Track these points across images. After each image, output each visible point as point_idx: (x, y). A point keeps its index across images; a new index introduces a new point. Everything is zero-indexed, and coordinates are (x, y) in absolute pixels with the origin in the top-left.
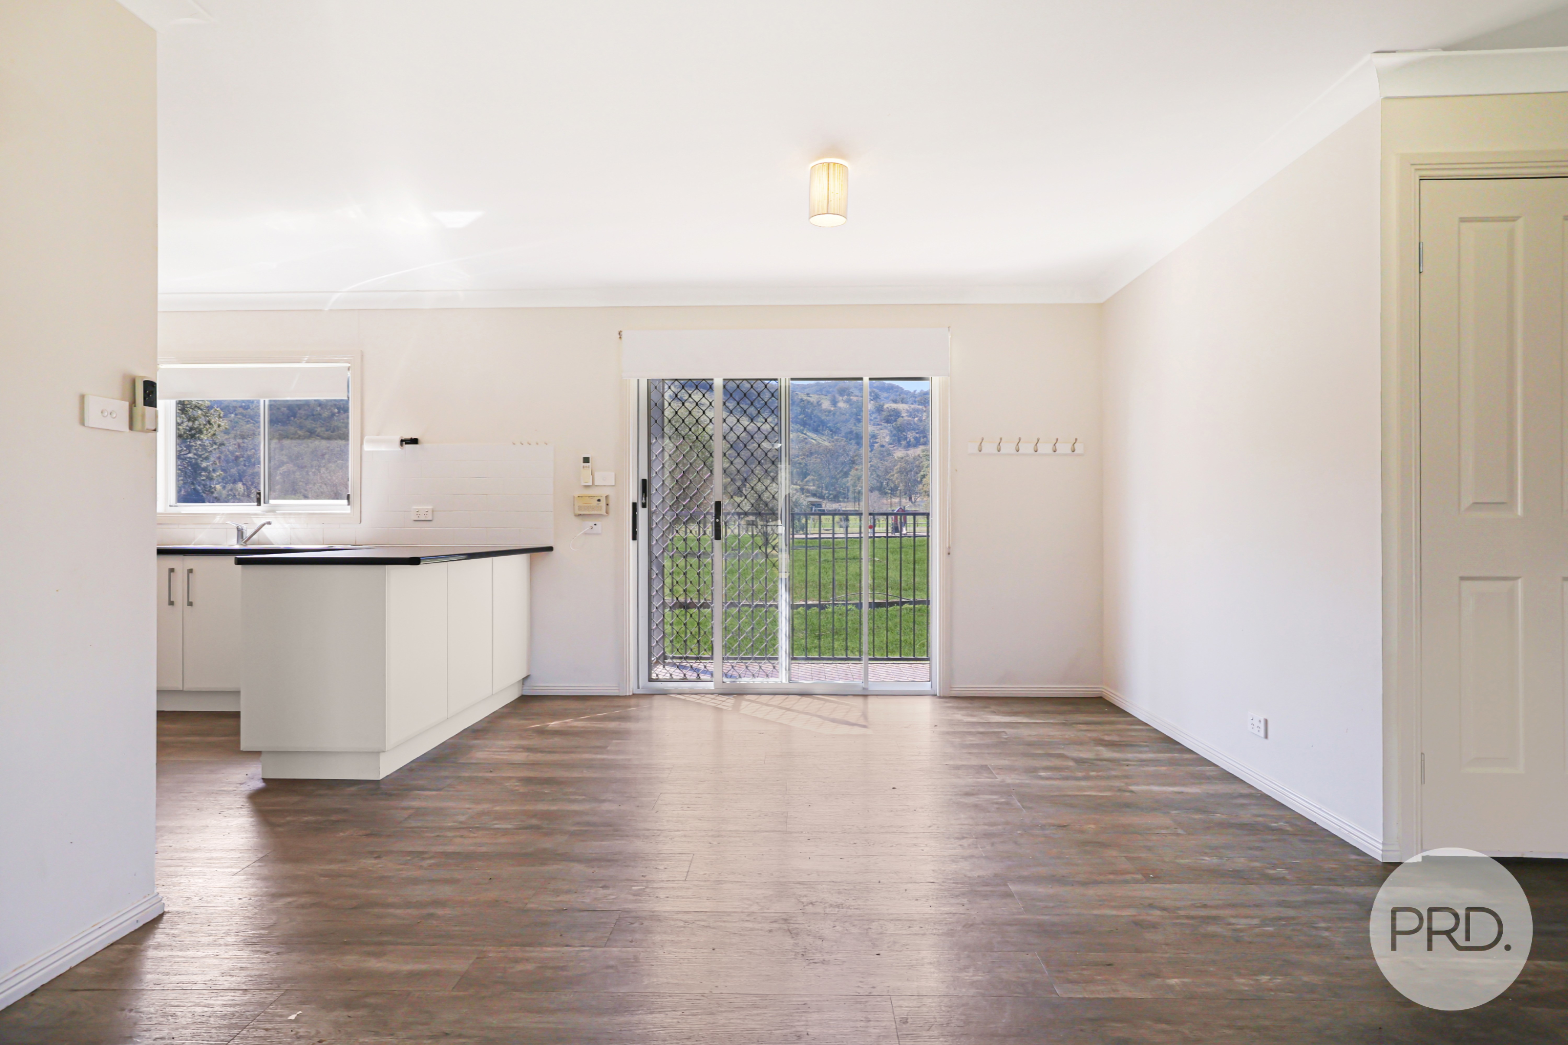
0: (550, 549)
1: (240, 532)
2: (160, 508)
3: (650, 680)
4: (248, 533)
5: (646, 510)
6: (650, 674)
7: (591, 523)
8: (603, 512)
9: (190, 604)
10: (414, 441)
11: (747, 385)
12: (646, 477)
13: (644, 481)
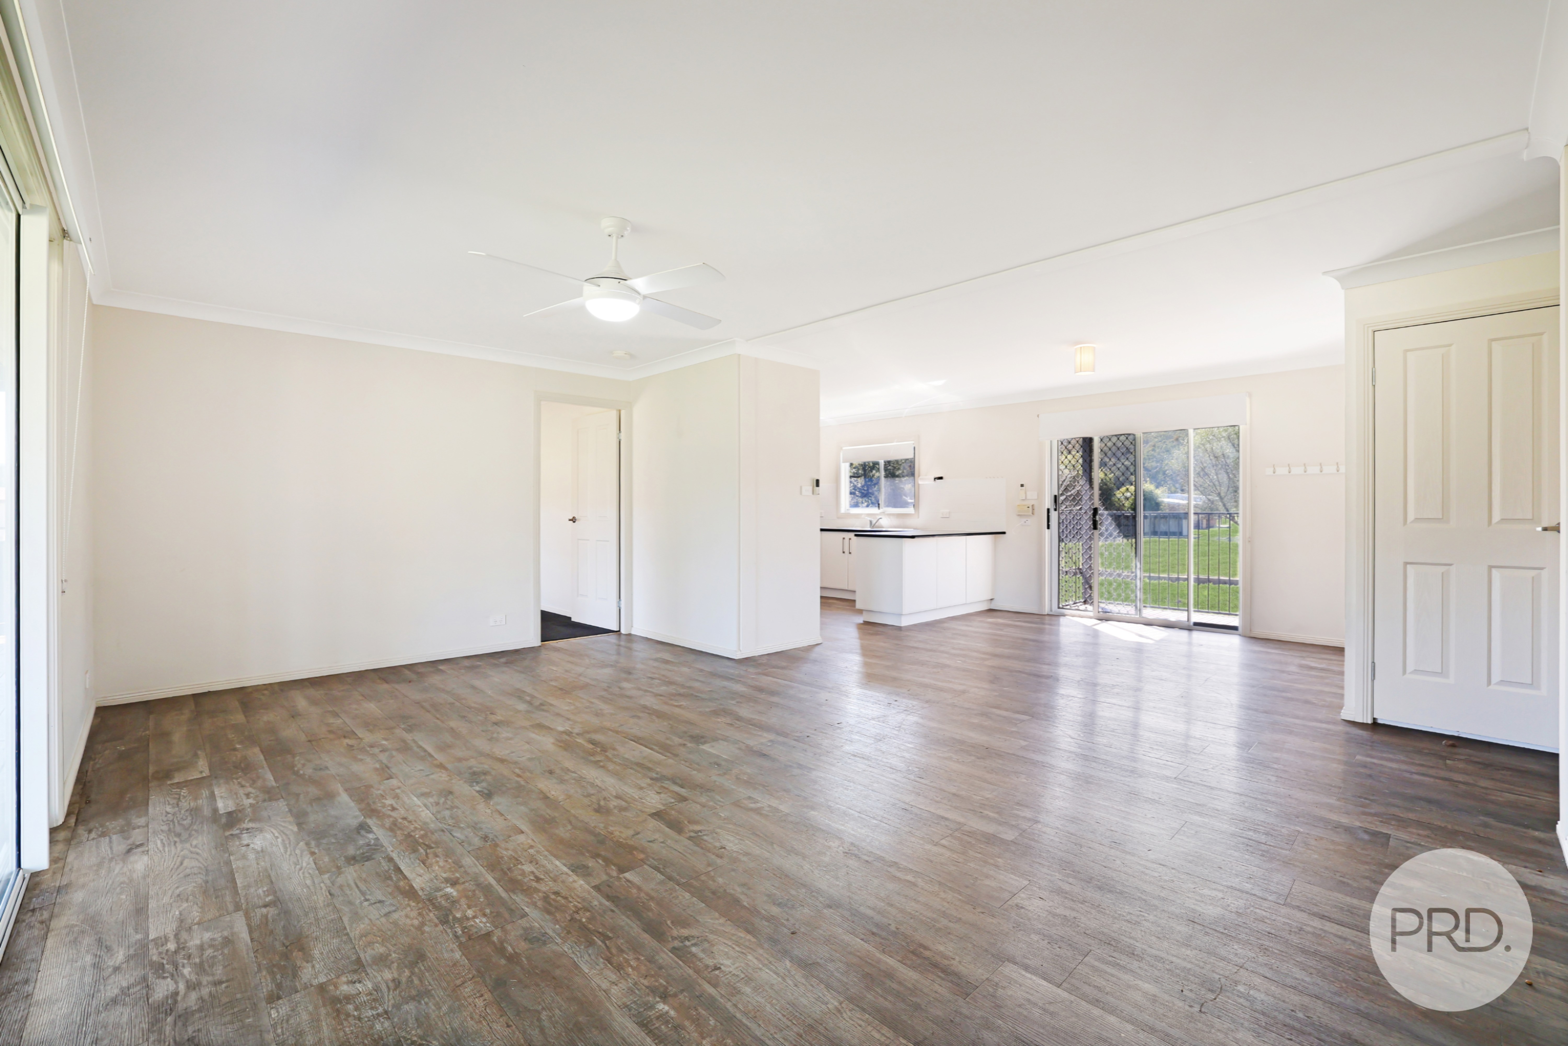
0: (1004, 533)
1: (871, 522)
2: (843, 510)
3: (1059, 608)
4: (874, 522)
5: (1057, 512)
6: (1059, 604)
7: (1025, 520)
8: (1030, 513)
9: (850, 553)
10: (941, 478)
11: (1114, 439)
12: (1056, 494)
13: (1055, 496)
